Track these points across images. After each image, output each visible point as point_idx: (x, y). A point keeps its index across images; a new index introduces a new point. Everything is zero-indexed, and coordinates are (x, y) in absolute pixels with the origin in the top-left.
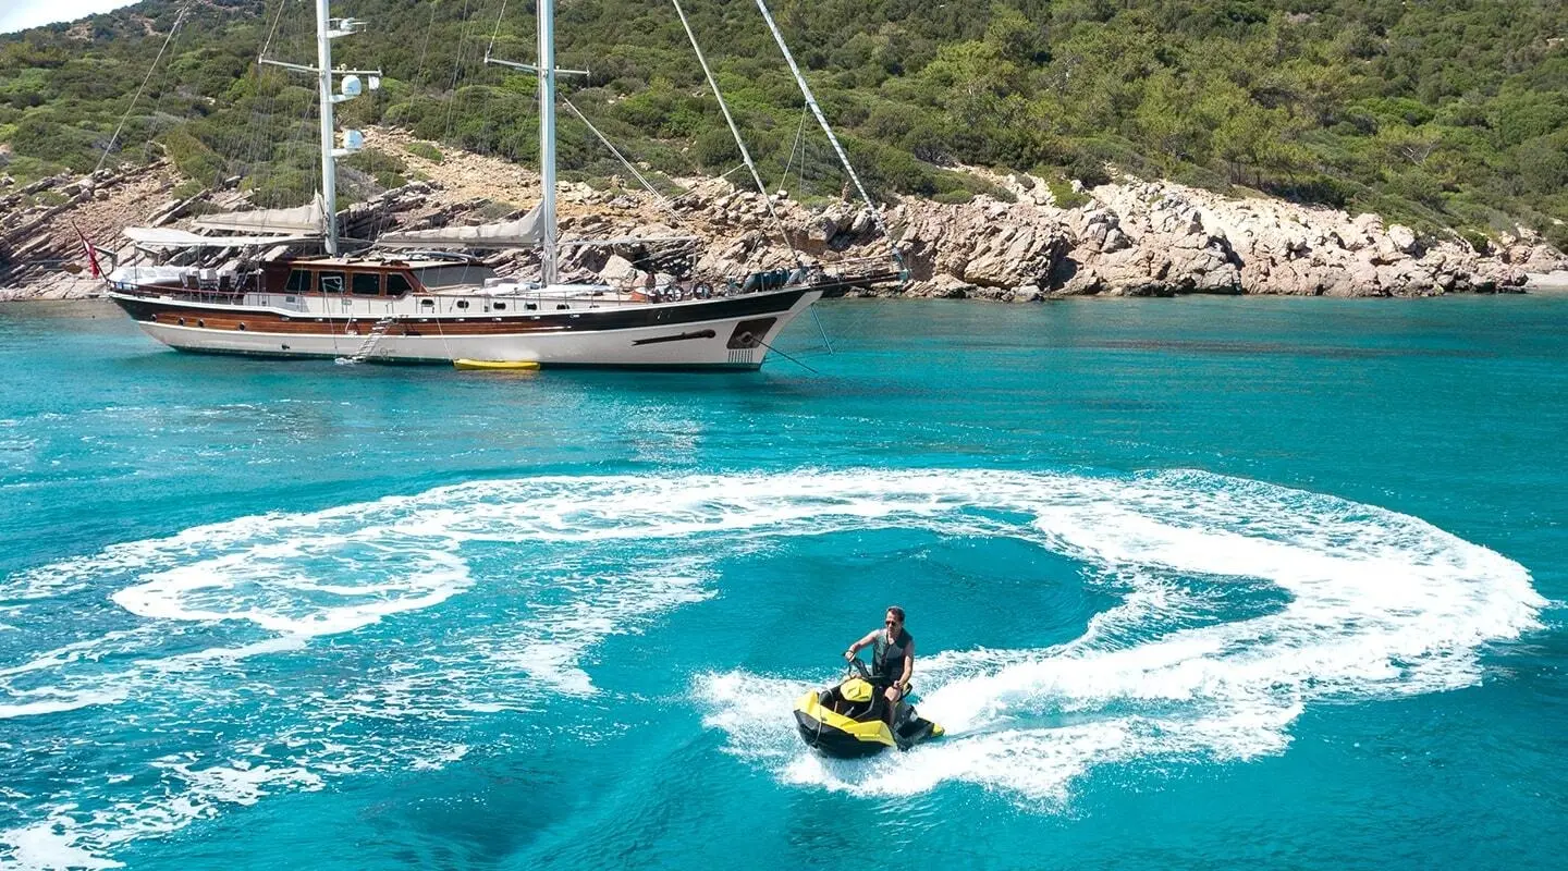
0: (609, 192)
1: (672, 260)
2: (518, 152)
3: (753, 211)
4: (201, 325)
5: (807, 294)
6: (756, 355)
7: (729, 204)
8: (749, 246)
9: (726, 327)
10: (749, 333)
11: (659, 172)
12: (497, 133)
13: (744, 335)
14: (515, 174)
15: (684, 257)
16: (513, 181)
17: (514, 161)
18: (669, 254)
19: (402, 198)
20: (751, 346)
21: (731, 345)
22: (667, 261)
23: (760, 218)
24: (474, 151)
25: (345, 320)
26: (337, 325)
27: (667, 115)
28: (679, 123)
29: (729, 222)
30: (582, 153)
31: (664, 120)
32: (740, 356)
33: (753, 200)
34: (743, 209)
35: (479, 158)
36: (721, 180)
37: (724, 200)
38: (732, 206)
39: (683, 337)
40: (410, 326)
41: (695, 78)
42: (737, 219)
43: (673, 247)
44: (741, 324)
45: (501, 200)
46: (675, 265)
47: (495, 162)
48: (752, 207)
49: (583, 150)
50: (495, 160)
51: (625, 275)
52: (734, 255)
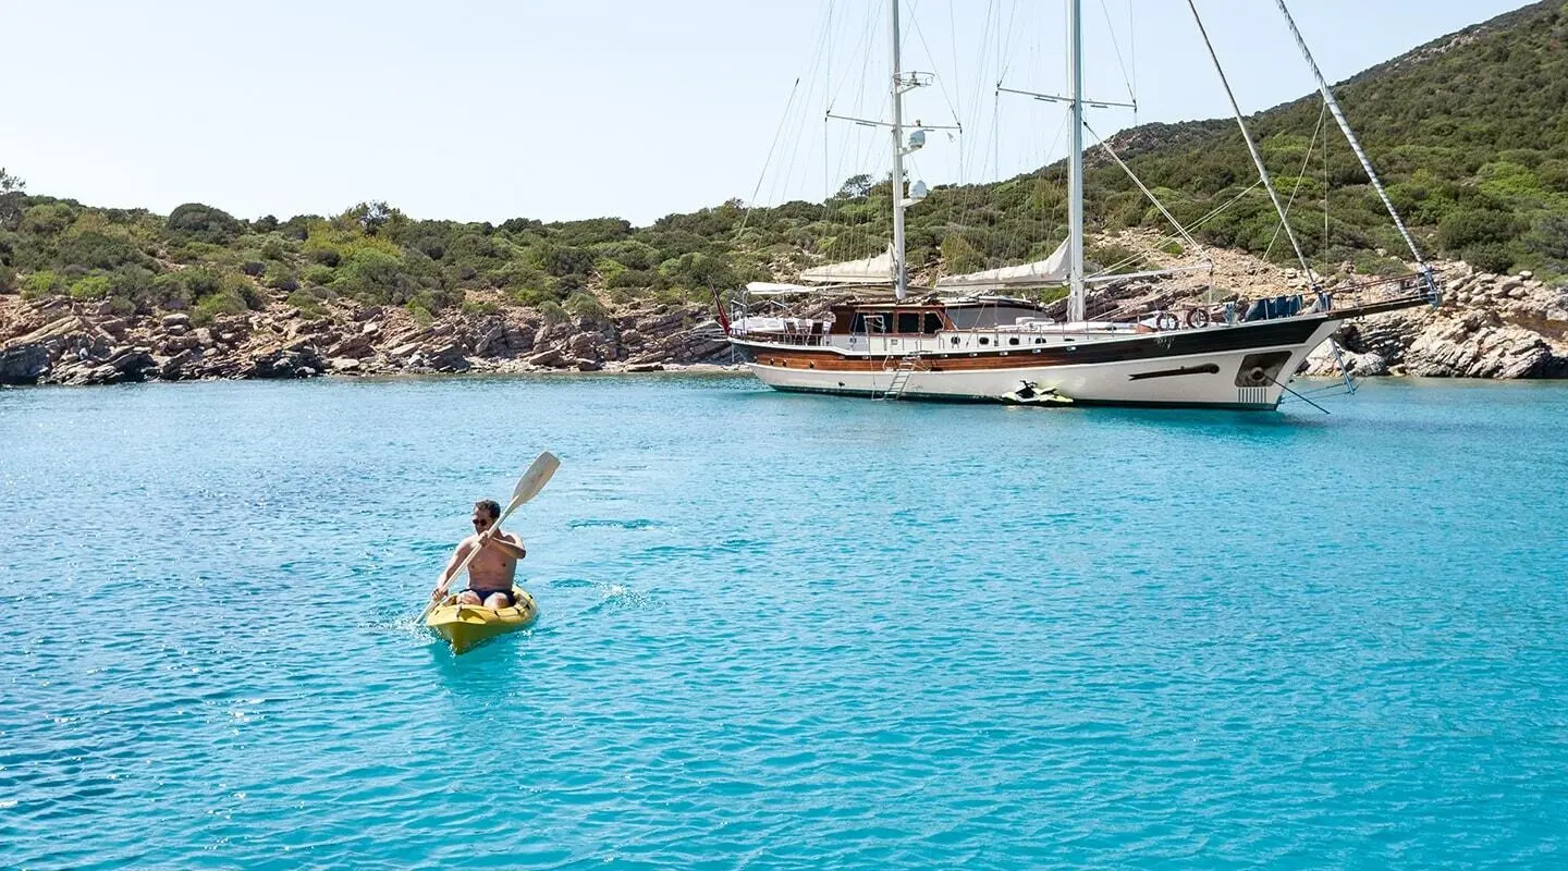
0: (1333, 277)
1: (1383, 341)
2: (1253, 243)
3: (1488, 292)
4: (785, 365)
5: (1323, 324)
6: (1270, 394)
7: (1462, 285)
8: (1471, 327)
9: (1230, 362)
10: (1259, 369)
11: (1395, 258)
12: (1236, 227)
13: (1255, 370)
14: (1246, 263)
15: (1396, 338)
16: (1241, 270)
17: (1250, 252)
18: (1379, 334)
19: (1129, 287)
20: (1264, 384)
21: (1239, 382)
22: (1377, 342)
23: (1493, 299)
24: (1215, 245)
25: (882, 358)
26: (878, 362)
27: (1418, 204)
28: (1431, 210)
29: (1458, 304)
30: (1315, 242)
31: (1415, 209)
32: (1253, 395)
33: (1492, 282)
34: (1475, 291)
35: (1218, 251)
36: (1461, 265)
37: (1456, 283)
38: (1465, 288)
39: (1183, 371)
40: (934, 362)
41: (1469, 170)
42: (1468, 300)
43: (1386, 327)
44: (1247, 357)
45: (1223, 287)
46: (1386, 346)
47: (1231, 254)
48: (1488, 288)
49: (1317, 238)
50: (1232, 252)
51: (1327, 355)
52: (1452, 336)
